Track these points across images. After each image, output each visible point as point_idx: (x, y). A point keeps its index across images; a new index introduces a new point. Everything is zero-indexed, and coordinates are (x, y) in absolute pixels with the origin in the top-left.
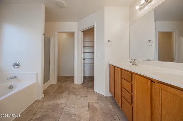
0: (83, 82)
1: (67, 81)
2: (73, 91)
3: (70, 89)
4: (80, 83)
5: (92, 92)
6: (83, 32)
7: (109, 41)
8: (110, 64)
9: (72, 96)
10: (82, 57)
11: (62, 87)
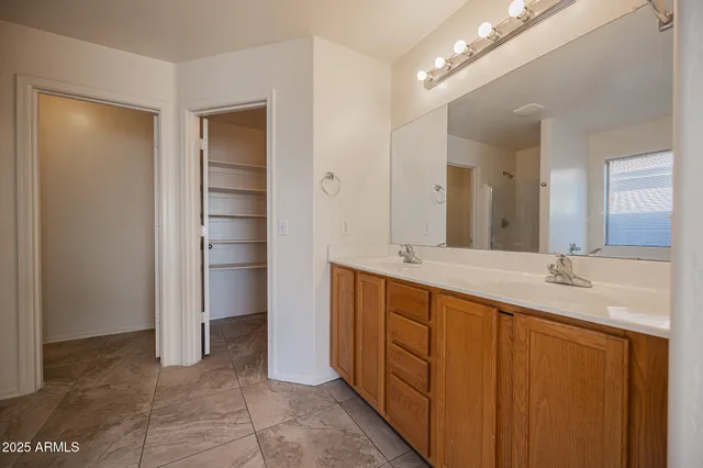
0: (207, 352)
3: (144, 402)
4: (193, 357)
5: (261, 385)
6: (205, 122)
7: (331, 176)
8: (332, 264)
9: (161, 432)
10: (202, 239)
11: (82, 403)
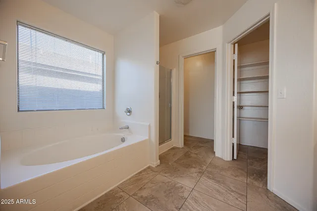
0: (235, 158)
1: (201, 147)
2: (209, 169)
3: (204, 165)
4: (228, 157)
9: (206, 180)
10: (234, 103)
11: (189, 156)
